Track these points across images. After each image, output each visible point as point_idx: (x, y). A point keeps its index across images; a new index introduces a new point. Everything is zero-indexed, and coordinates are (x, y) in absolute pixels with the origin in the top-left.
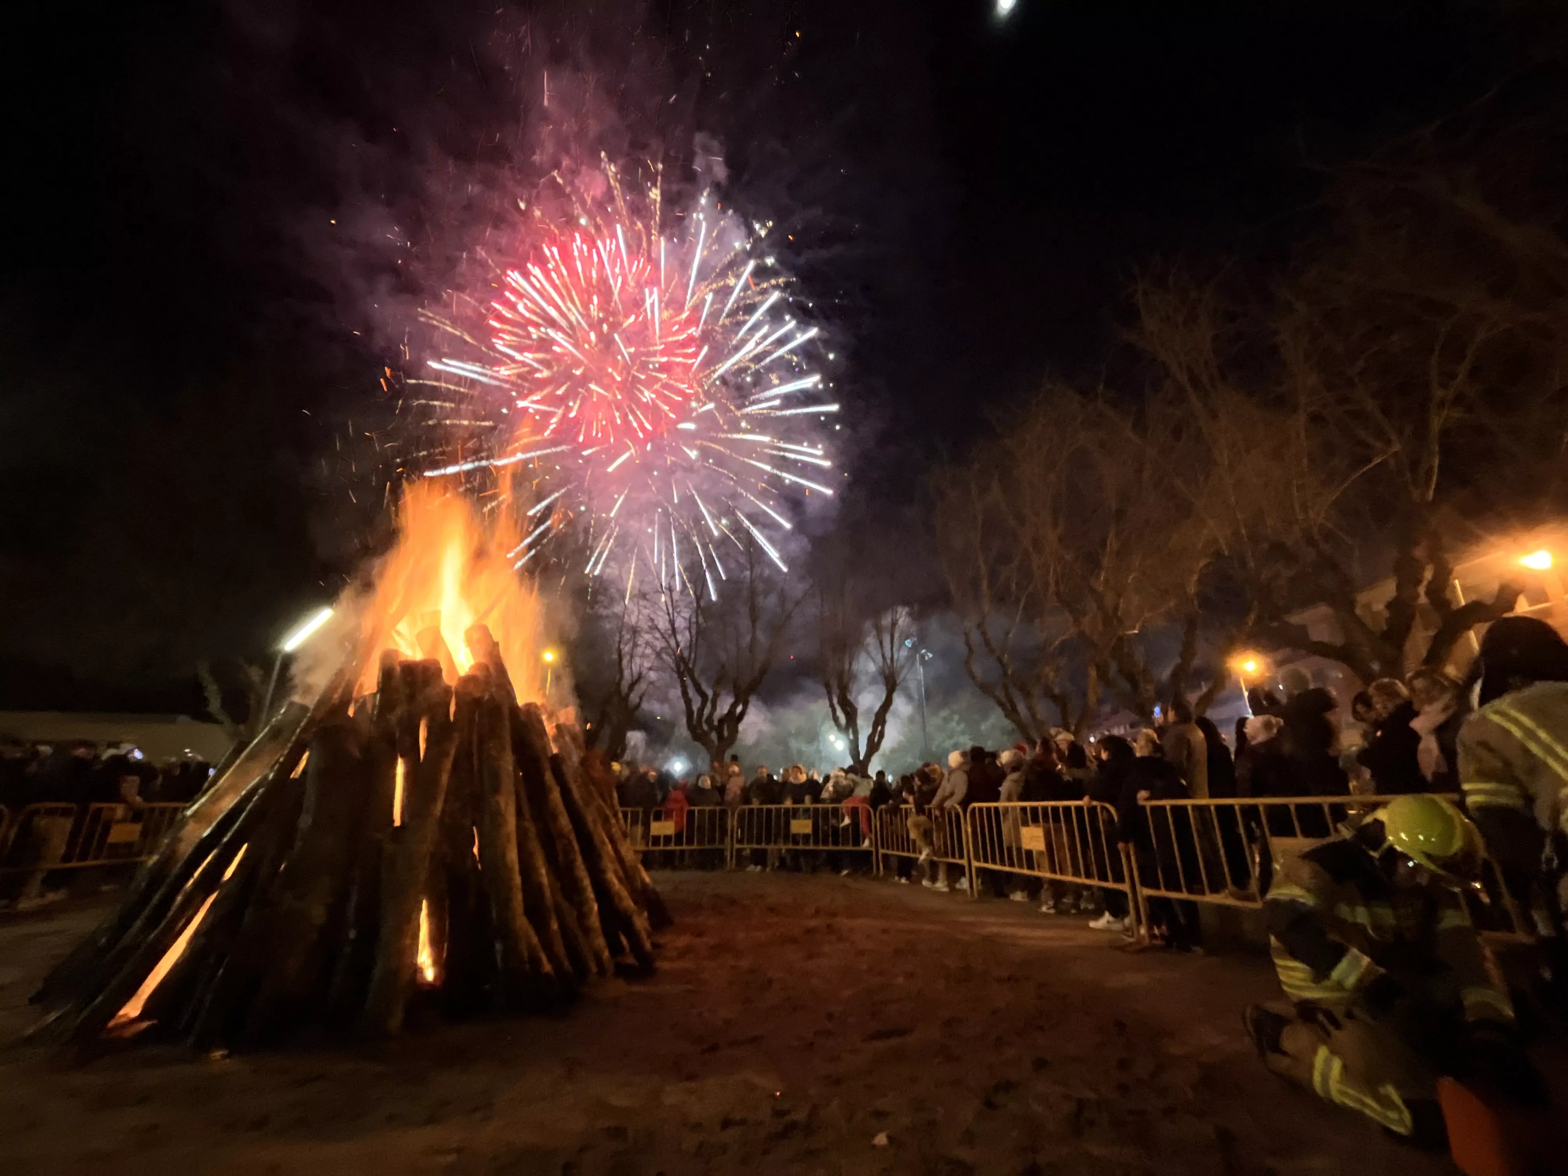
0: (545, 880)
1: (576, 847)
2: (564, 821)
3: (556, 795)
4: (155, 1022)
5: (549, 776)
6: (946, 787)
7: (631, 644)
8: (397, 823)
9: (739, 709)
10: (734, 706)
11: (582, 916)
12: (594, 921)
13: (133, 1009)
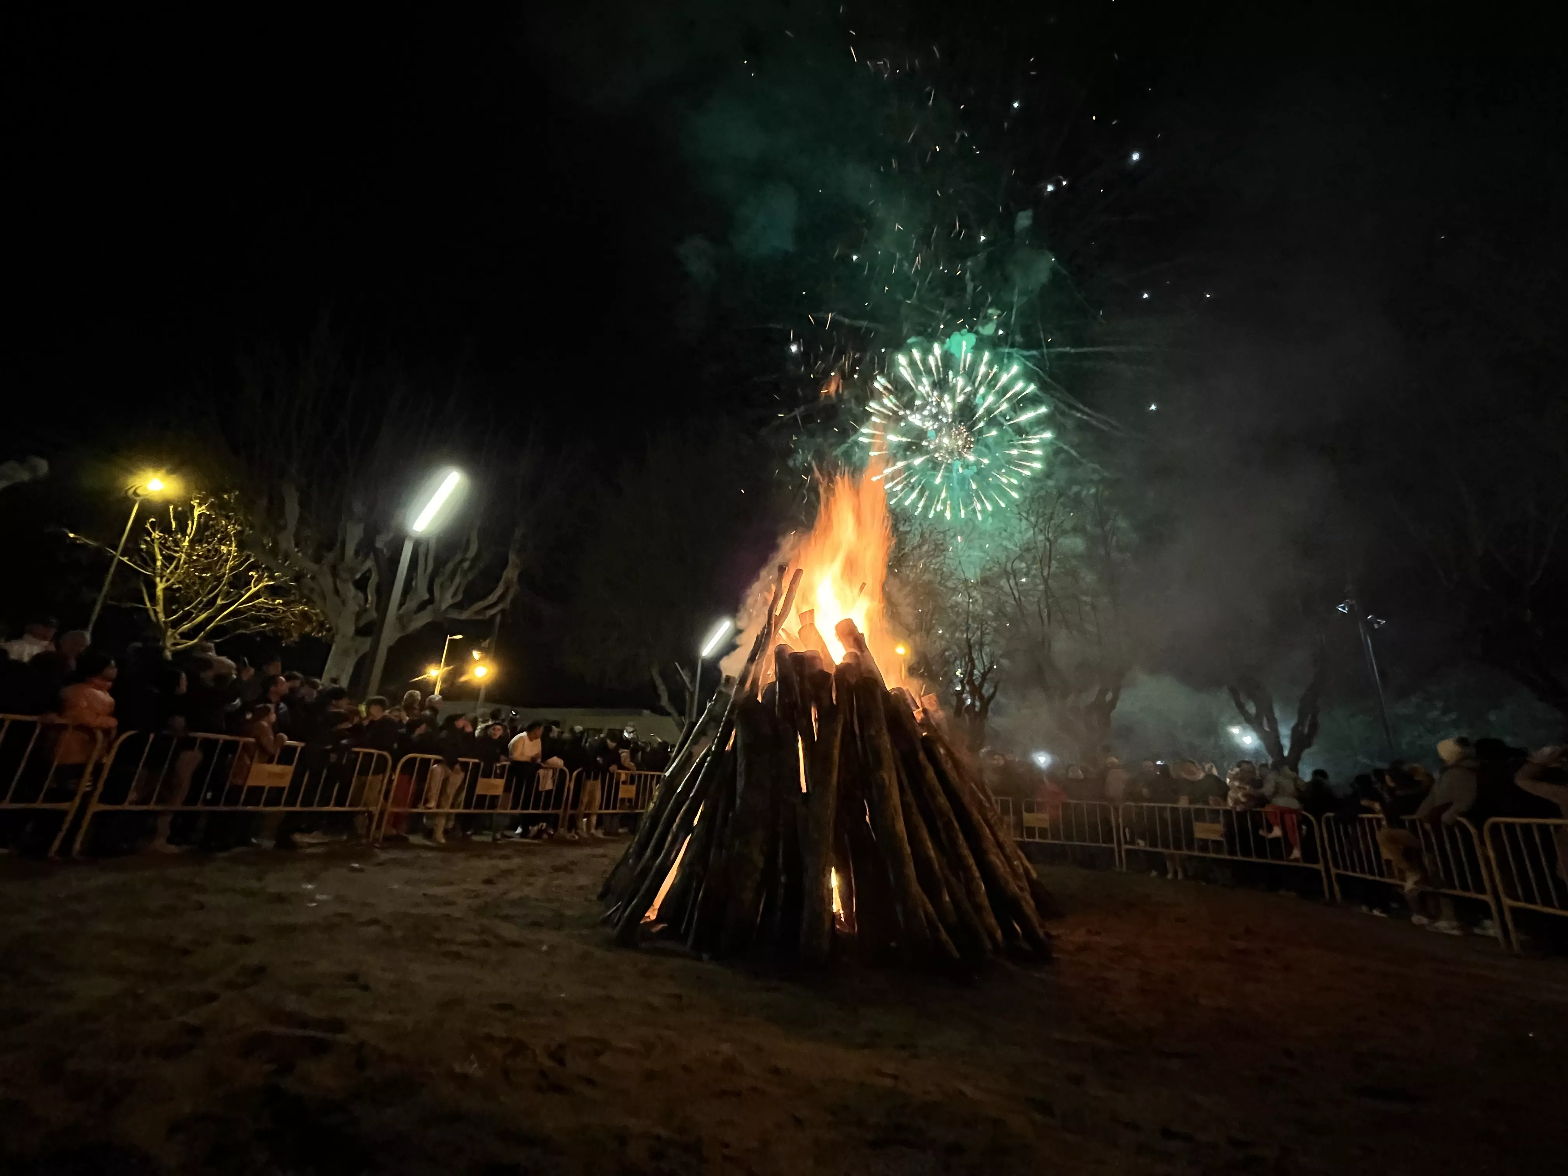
0: (932, 853)
1: (956, 825)
2: (942, 800)
3: (931, 773)
4: (666, 925)
5: (922, 756)
6: (1439, 793)
7: (979, 633)
8: (804, 790)
9: (1109, 696)
10: (1103, 692)
11: (971, 893)
12: (984, 899)
13: (652, 914)
